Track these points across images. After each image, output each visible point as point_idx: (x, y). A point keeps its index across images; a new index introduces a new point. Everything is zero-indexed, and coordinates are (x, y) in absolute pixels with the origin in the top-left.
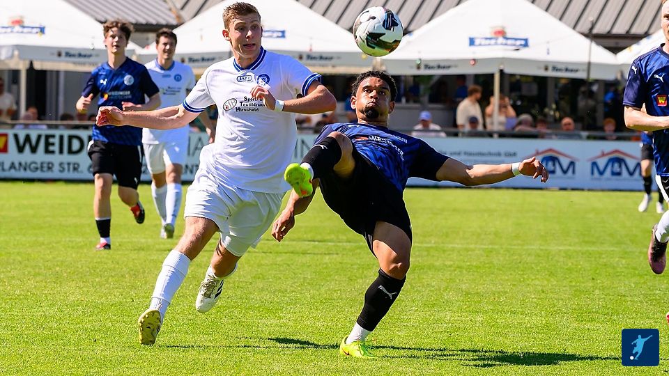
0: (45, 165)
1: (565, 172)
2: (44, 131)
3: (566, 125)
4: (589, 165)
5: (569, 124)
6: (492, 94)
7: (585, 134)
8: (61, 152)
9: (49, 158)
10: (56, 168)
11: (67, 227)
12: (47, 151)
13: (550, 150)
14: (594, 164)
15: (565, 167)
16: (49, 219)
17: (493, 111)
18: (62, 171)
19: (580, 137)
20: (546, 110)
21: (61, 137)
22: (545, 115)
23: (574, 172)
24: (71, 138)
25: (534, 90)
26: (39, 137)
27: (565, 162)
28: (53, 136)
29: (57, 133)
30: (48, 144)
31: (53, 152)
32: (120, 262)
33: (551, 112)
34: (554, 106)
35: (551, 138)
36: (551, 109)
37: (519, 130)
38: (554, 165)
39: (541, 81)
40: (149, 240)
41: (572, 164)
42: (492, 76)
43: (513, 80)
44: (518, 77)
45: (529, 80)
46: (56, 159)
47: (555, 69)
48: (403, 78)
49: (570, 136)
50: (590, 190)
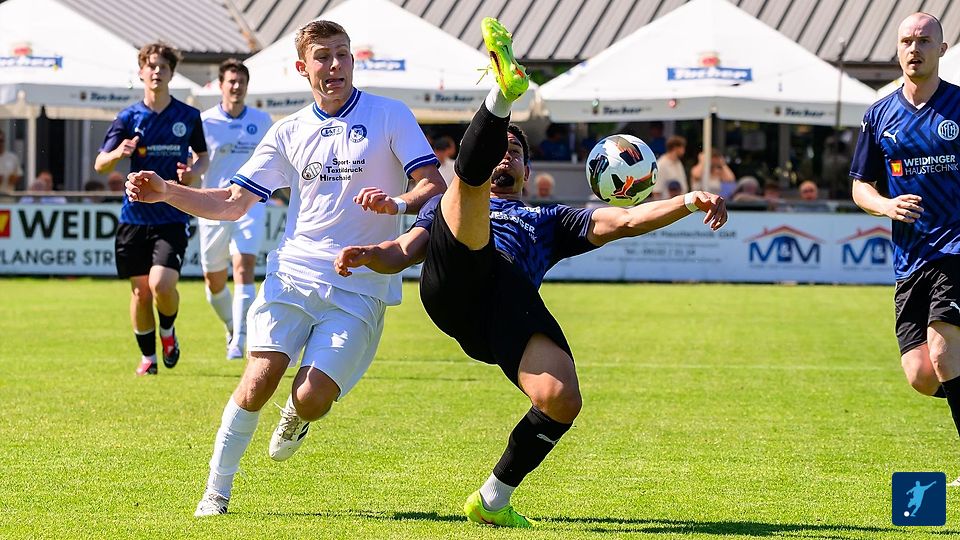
0: (64, 255)
1: (805, 259)
2: (63, 206)
3: (806, 191)
4: (839, 249)
5: (811, 190)
6: (700, 149)
7: (833, 204)
8: (86, 235)
9: (69, 244)
10: (80, 258)
11: (96, 343)
12: (66, 235)
13: (785, 228)
14: (847, 247)
15: (805, 251)
16: (70, 331)
17: (702, 173)
18: (88, 262)
19: (826, 210)
20: (778, 171)
21: (87, 215)
22: (777, 178)
23: (818, 259)
24: (100, 215)
25: (761, 143)
26: (55, 214)
27: (805, 245)
28: (75, 213)
29: (80, 208)
30: (67, 225)
31: (75, 236)
32: (172, 392)
33: (785, 172)
34: (789, 165)
35: (785, 211)
36: (784, 169)
37: (740, 200)
38: (790, 249)
39: (771, 130)
40: (213, 360)
41: (815, 247)
42: (700, 122)
43: (731, 127)
44: (737, 124)
45: (754, 127)
46: (79, 245)
47: (790, 111)
48: (573, 127)
49: (812, 207)
50: (841, 284)
